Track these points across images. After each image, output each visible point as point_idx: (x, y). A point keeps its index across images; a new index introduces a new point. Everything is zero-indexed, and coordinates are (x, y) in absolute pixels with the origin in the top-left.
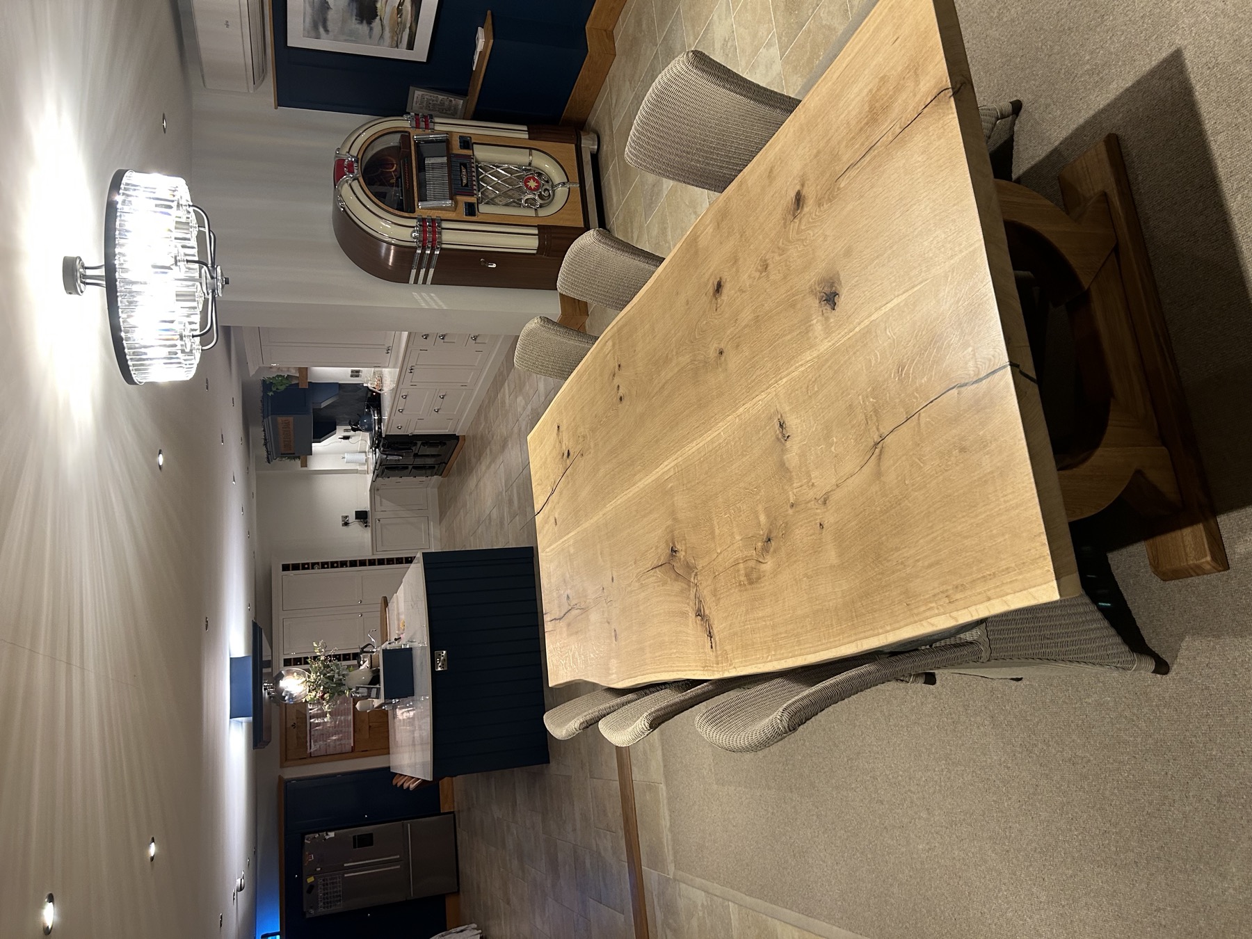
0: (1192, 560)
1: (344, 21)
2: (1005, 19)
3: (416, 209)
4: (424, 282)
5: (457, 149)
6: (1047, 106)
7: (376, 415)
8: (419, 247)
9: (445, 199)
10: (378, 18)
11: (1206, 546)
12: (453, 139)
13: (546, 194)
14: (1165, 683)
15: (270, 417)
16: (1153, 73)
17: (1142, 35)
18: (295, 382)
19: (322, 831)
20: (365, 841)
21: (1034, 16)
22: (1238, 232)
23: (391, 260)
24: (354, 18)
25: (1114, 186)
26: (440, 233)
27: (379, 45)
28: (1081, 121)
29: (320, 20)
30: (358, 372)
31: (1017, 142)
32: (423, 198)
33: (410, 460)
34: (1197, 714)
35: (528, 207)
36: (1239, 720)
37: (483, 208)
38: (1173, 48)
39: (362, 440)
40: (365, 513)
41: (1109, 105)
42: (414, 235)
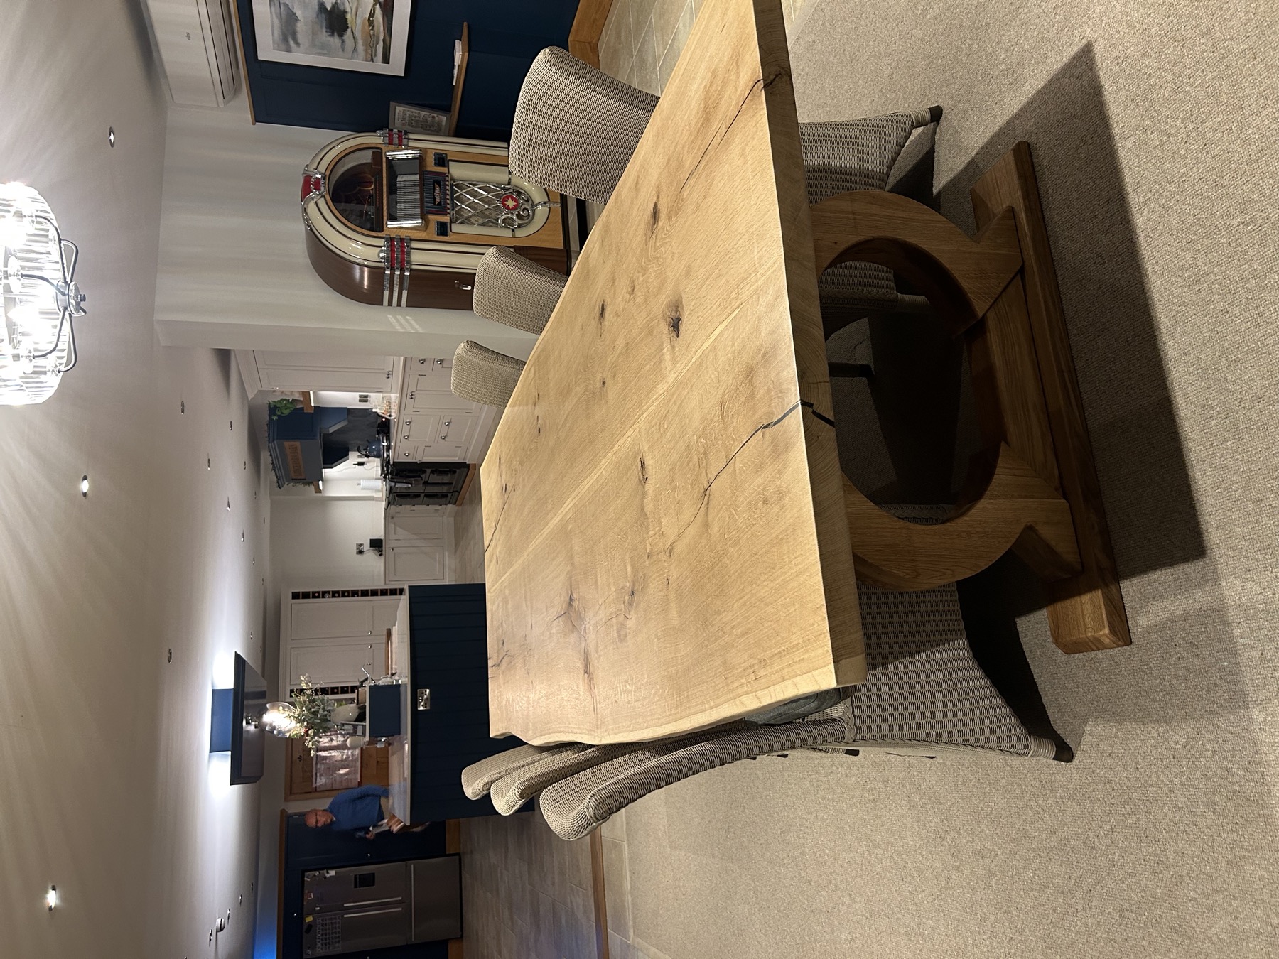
0: (1091, 632)
1: (314, 34)
2: (928, 17)
3: (385, 228)
4: (399, 304)
5: (431, 166)
6: (965, 112)
7: (385, 441)
8: (388, 268)
9: (414, 218)
10: (349, 30)
11: (1104, 616)
12: (428, 155)
13: (525, 214)
14: (1069, 772)
15: (275, 442)
16: (1064, 71)
17: (1054, 28)
18: (299, 406)
19: (323, 869)
20: (366, 881)
21: (954, 11)
22: (1144, 252)
23: (366, 283)
24: (324, 30)
25: (1021, 200)
26: (409, 254)
27: (352, 58)
28: (996, 128)
29: (288, 34)
30: (366, 396)
31: (938, 152)
32: (392, 218)
33: (419, 488)
34: (1100, 811)
35: (506, 227)
36: (1141, 822)
37: (456, 228)
38: (1084, 42)
39: (374, 466)
40: (381, 540)
41: (1022, 109)
42: (382, 255)
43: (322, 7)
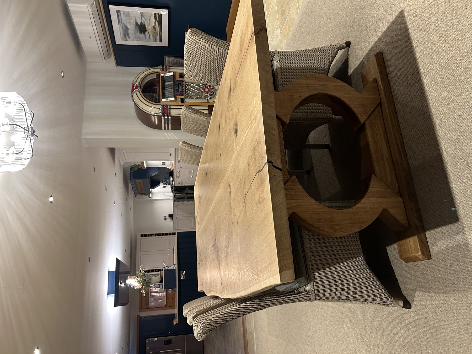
0: (414, 254)
1: (135, 33)
2: (344, 7)
3: (161, 101)
4: (168, 129)
5: (178, 78)
6: (359, 42)
8: (162, 116)
9: (172, 97)
10: (147, 31)
11: (419, 247)
12: (176, 74)
13: (212, 93)
14: (410, 313)
15: (133, 180)
16: (394, 22)
17: (389, 6)
18: (140, 167)
19: (152, 338)
20: (168, 342)
21: (353, 3)
22: (428, 93)
23: (156, 122)
24: (138, 32)
25: (379, 75)
26: (170, 110)
27: (149, 41)
28: (370, 47)
29: (126, 34)
30: (164, 163)
31: (350, 59)
32: (164, 97)
33: (184, 195)
34: (423, 331)
35: (205, 99)
36: (439, 337)
37: (187, 100)
38: (400, 10)
40: (172, 215)
41: (379, 39)
42: (160, 111)
43: (137, 24)
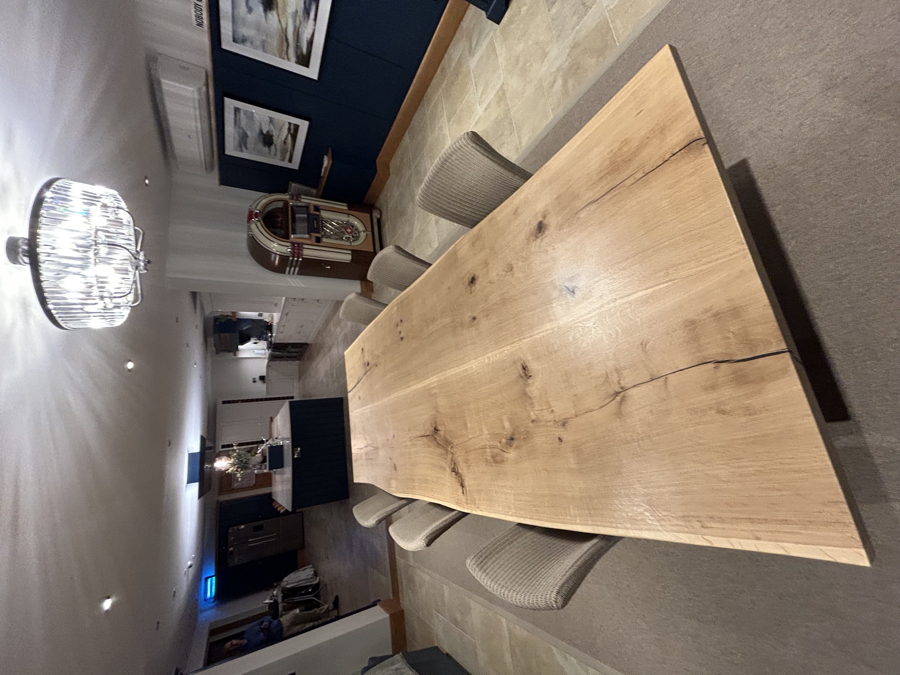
1: (256, 144)
4: (293, 274)
5: (312, 211)
8: (291, 256)
9: (305, 234)
10: (274, 145)
12: (310, 206)
13: (355, 235)
15: (216, 334)
18: (230, 318)
19: (238, 525)
20: (258, 528)
23: (277, 262)
24: (261, 143)
26: (302, 250)
27: (273, 158)
29: (243, 142)
32: (294, 233)
33: (285, 354)
35: (347, 241)
37: (324, 240)
40: (264, 376)
42: (289, 250)
43: (261, 132)
